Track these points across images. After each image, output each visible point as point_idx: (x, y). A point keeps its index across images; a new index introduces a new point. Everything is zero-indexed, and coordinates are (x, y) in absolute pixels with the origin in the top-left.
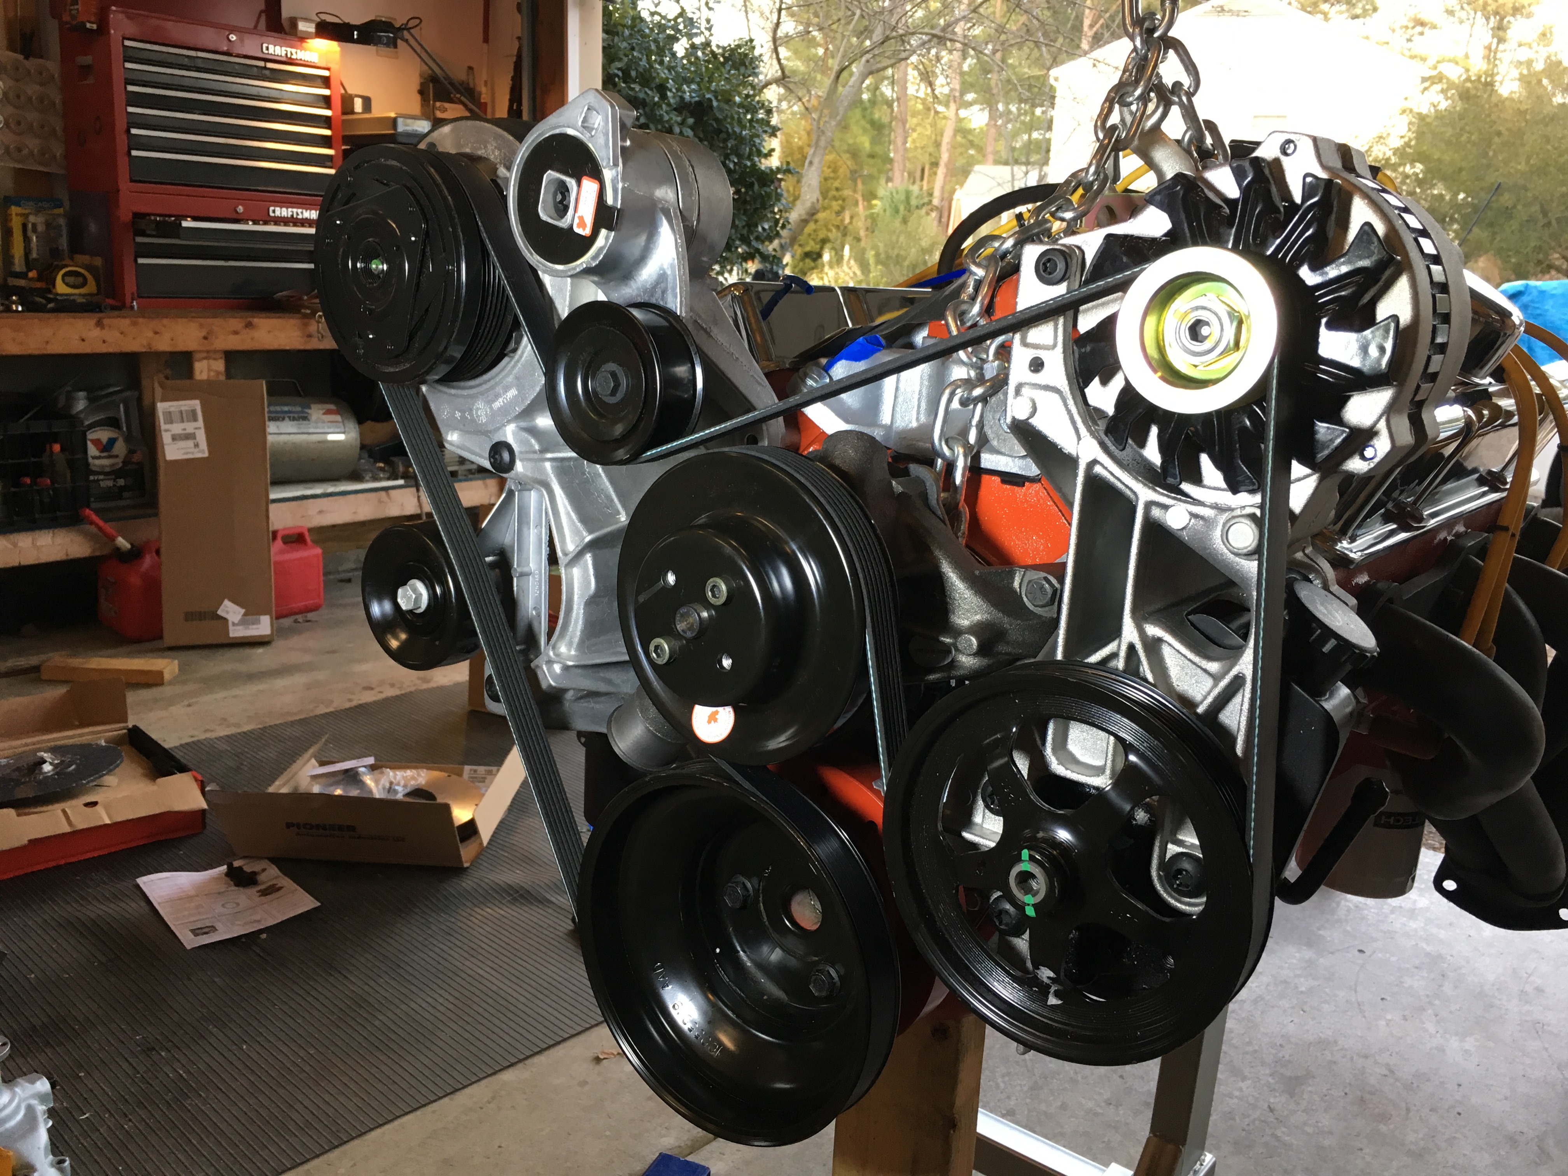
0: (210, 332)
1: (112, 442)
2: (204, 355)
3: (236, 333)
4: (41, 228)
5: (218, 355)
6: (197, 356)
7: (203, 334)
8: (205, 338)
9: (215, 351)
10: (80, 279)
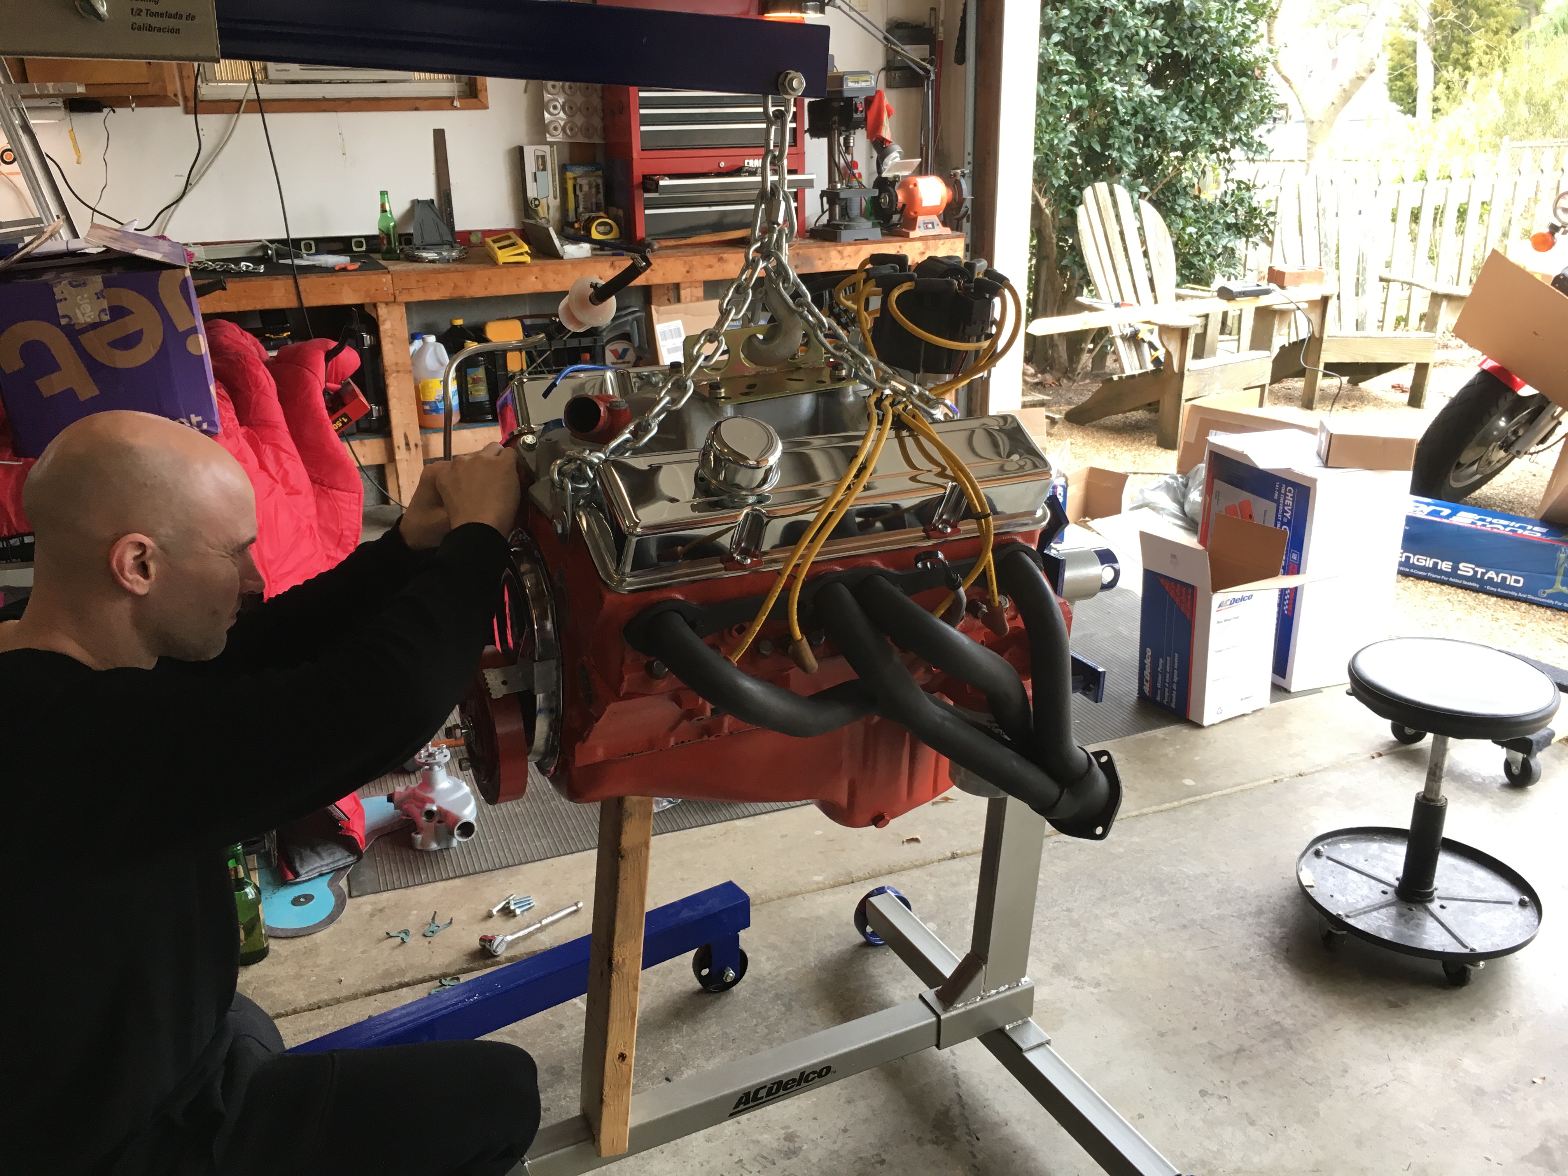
0: (691, 267)
1: (625, 351)
2: (688, 285)
3: (711, 266)
4: (586, 188)
5: (698, 285)
6: (682, 286)
7: (687, 269)
8: (688, 272)
9: (696, 281)
10: (608, 227)
